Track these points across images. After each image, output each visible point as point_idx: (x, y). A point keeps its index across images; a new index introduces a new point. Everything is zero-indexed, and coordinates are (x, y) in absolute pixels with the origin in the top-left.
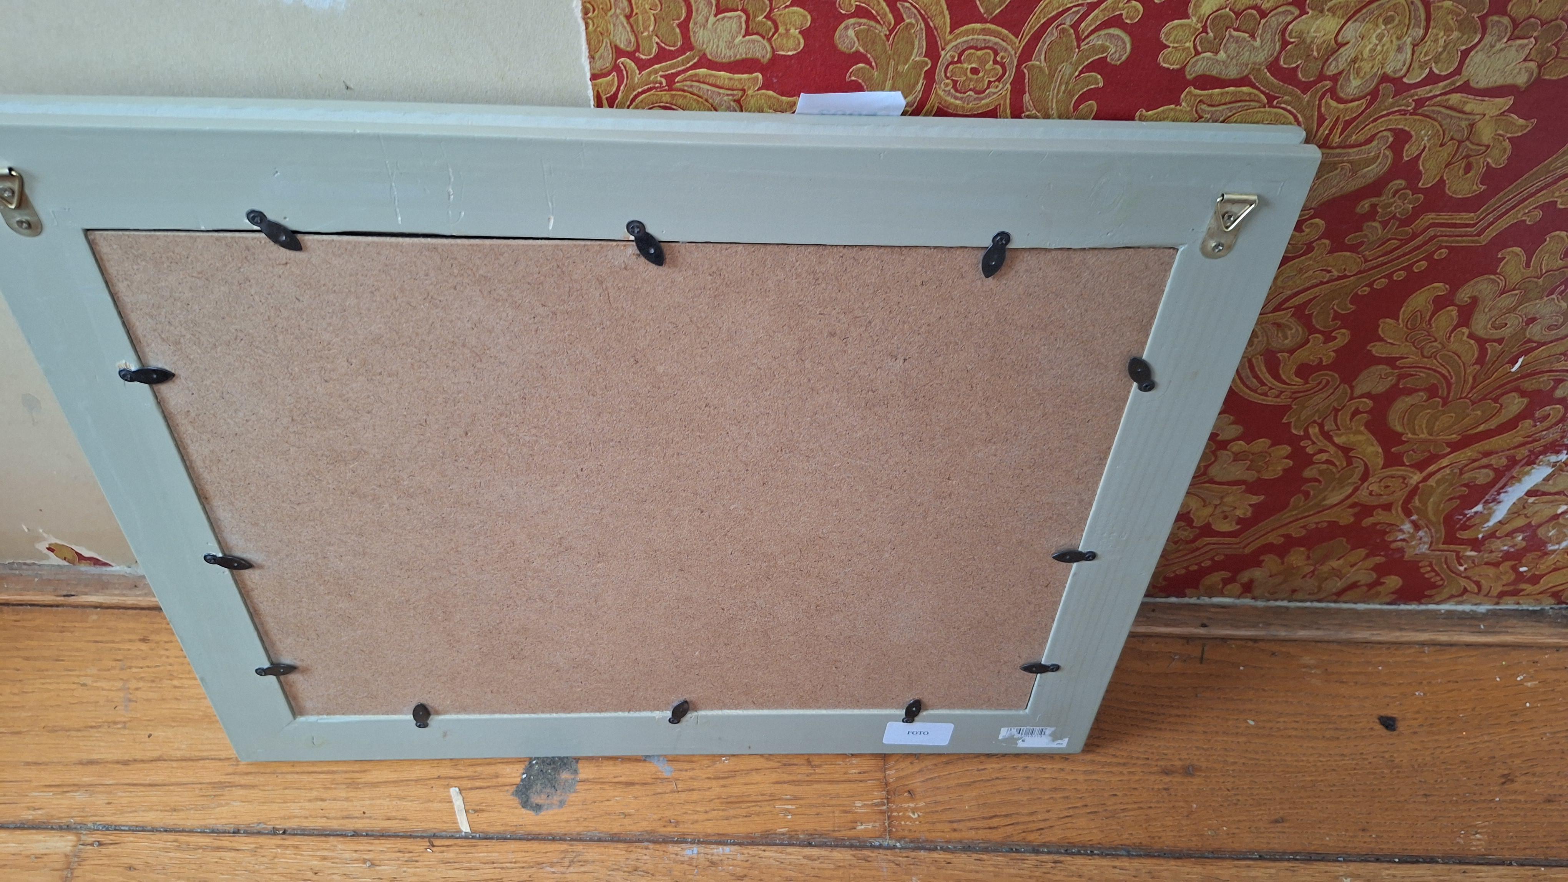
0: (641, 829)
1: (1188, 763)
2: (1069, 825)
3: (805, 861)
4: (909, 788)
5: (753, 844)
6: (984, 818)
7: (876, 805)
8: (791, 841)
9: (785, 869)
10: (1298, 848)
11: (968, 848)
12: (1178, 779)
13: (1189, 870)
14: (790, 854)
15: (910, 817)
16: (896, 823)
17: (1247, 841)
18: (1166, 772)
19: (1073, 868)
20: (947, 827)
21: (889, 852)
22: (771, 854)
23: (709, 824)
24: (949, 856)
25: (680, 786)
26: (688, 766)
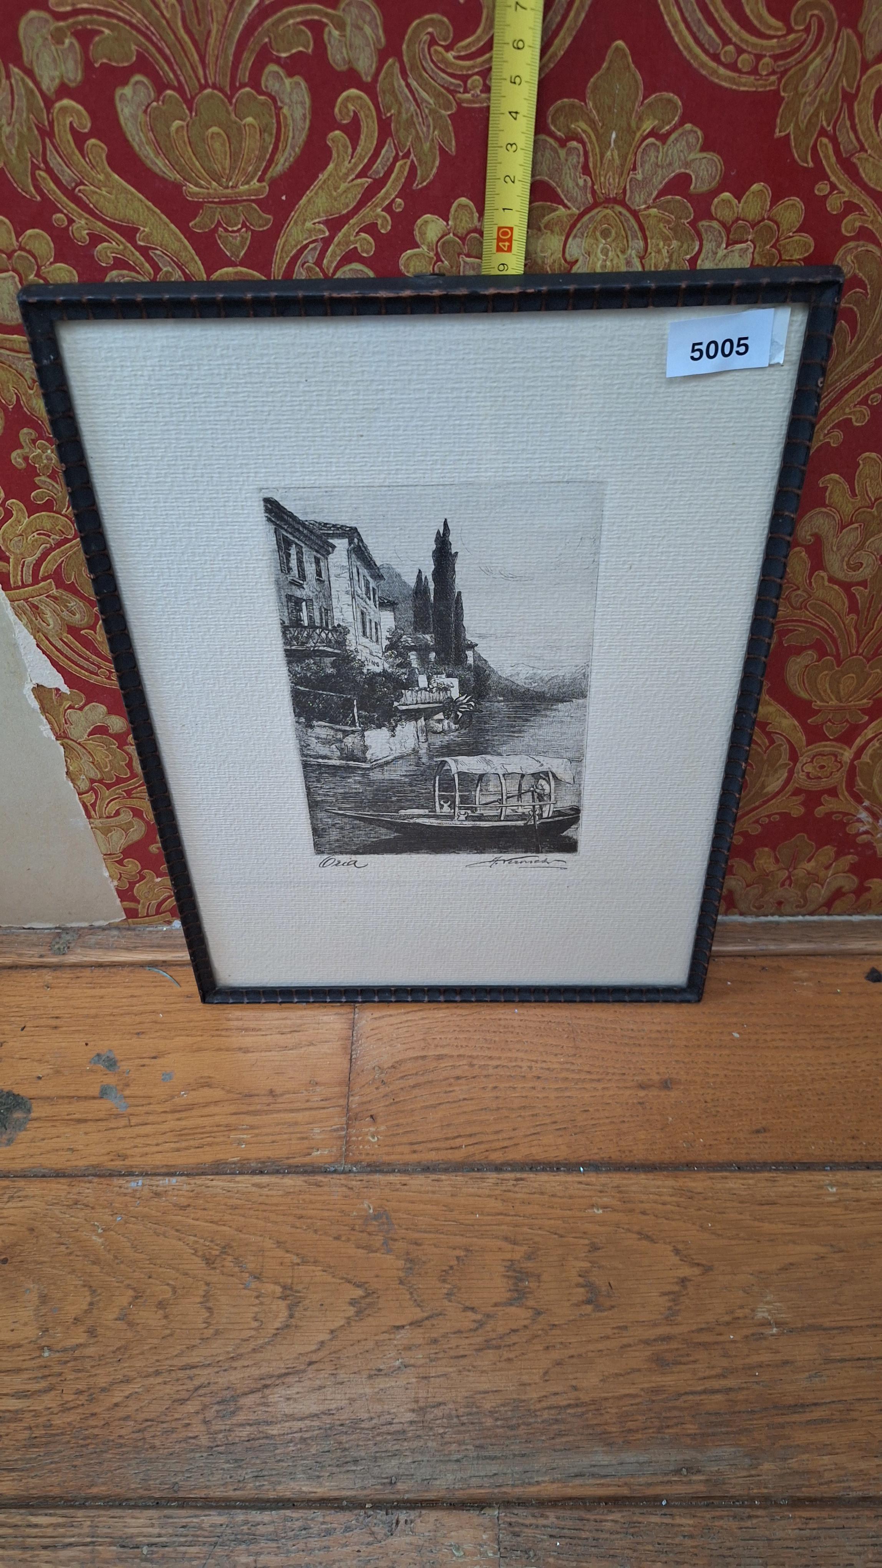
0: (87, 1163)
1: (667, 1076)
2: (535, 1142)
3: (254, 1189)
4: (370, 1113)
5: (203, 1174)
6: (447, 1139)
7: (335, 1130)
8: (243, 1169)
9: (230, 1198)
10: (780, 1158)
11: (427, 1169)
12: (655, 1092)
13: (659, 1183)
14: (238, 1182)
15: (369, 1141)
16: (353, 1147)
17: (725, 1153)
18: (642, 1086)
19: (536, 1185)
20: (407, 1149)
21: (342, 1176)
22: (220, 1183)
23: (159, 1156)
24: (405, 1178)
25: (134, 1121)
26: (145, 1101)
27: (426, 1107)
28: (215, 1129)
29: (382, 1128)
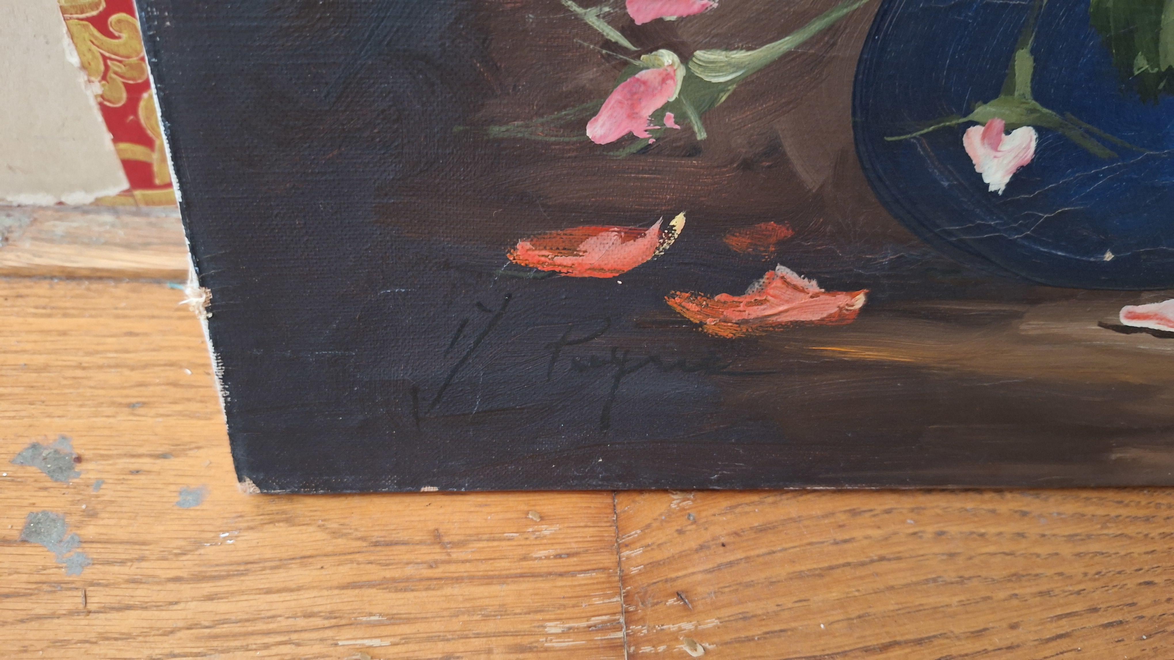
4: (679, 585)
7: (603, 628)
25: (97, 598)
26: (134, 552)
27: (800, 576)
28: (302, 623)
29: (711, 623)
